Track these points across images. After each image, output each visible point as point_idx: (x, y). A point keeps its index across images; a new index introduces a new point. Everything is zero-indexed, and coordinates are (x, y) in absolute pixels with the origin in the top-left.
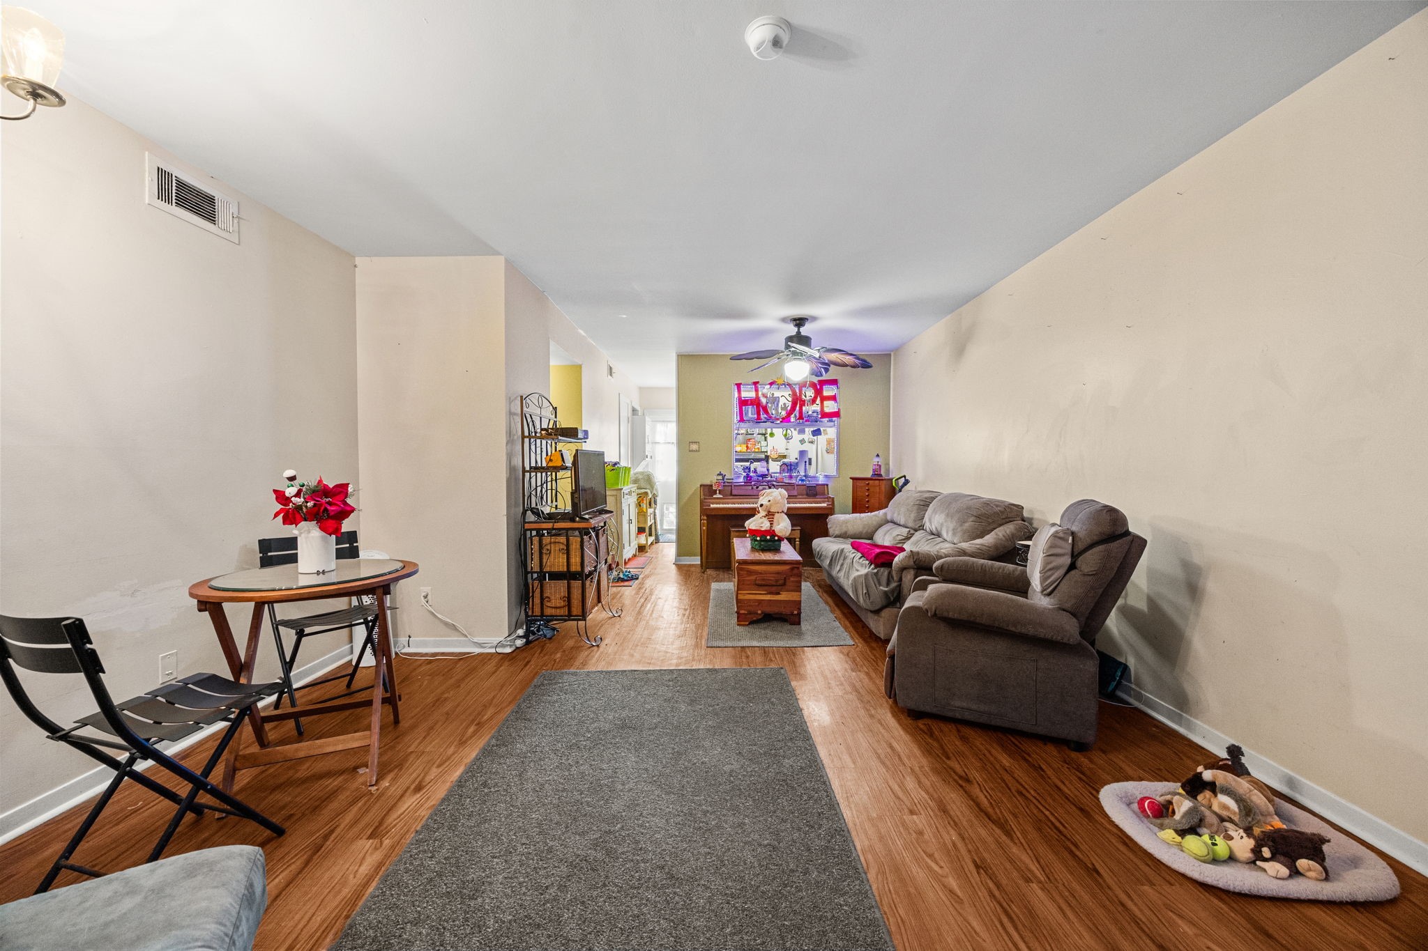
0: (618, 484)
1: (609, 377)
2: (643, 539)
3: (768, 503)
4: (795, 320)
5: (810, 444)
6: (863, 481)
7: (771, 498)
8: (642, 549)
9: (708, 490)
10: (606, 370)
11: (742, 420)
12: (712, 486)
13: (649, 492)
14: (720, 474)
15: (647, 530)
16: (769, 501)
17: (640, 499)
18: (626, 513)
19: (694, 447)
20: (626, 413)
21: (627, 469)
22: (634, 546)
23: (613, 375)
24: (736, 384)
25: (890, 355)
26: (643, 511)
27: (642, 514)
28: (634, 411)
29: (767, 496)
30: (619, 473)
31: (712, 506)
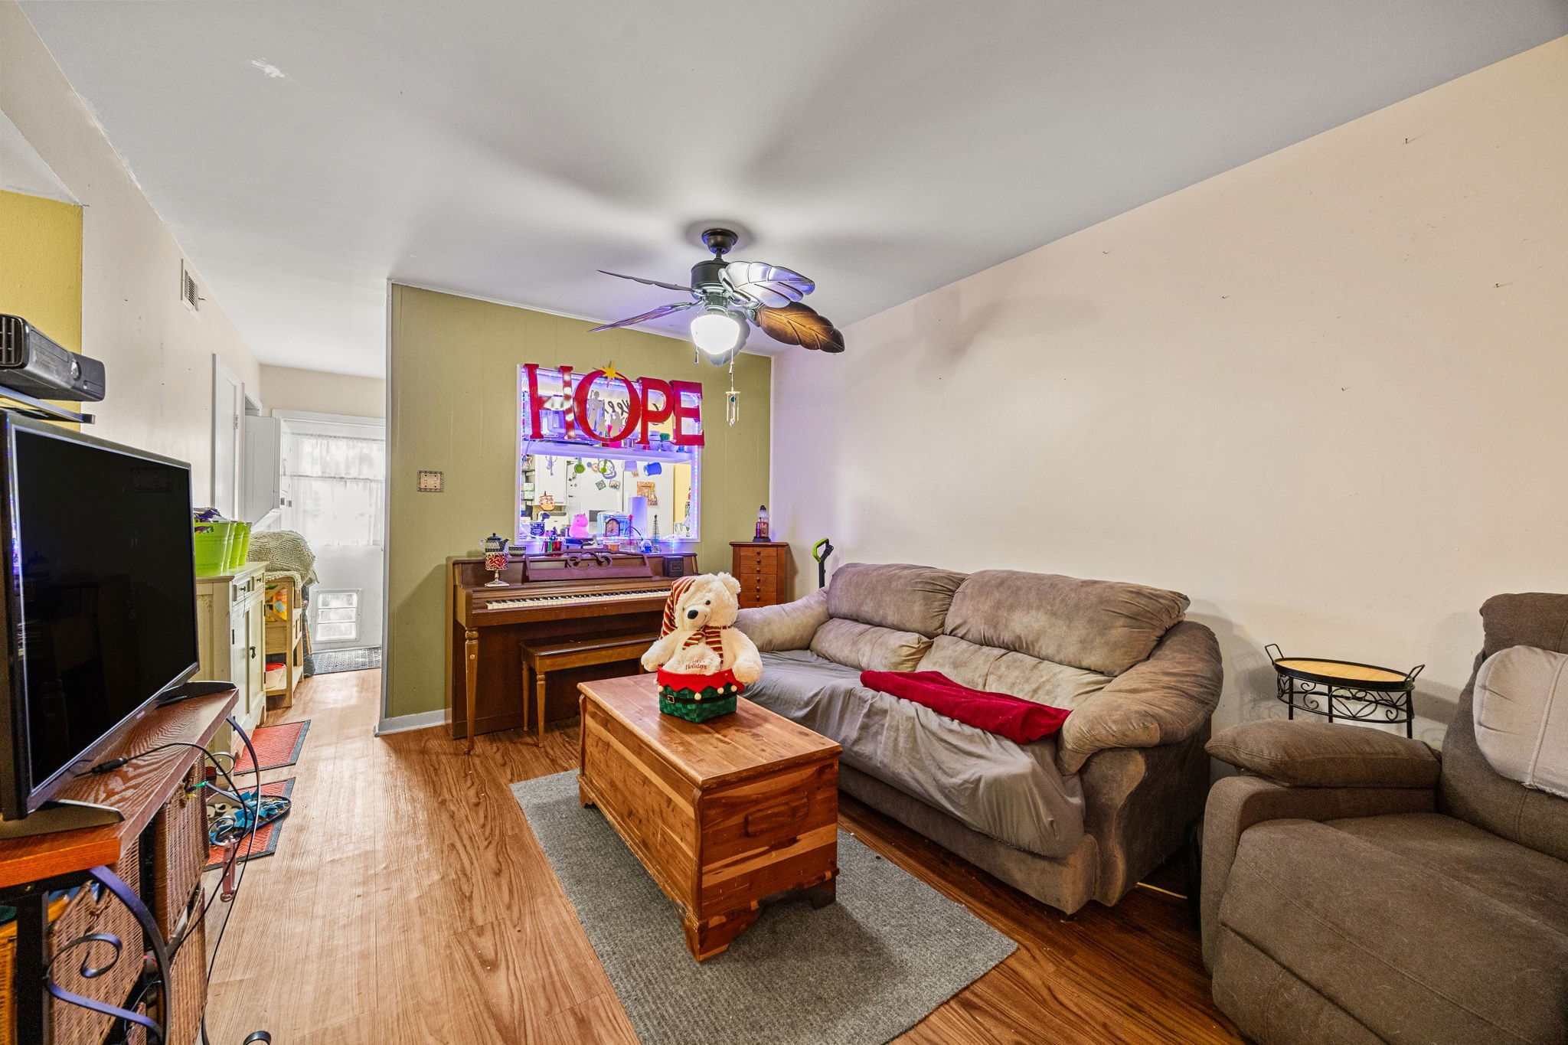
0: (216, 566)
1: (186, 302)
2: (278, 681)
3: (707, 609)
4: (714, 233)
5: (613, 490)
6: (751, 549)
7: (710, 596)
8: (275, 702)
9: (476, 572)
10: (176, 285)
11: (537, 435)
12: (483, 563)
13: (297, 576)
14: (493, 539)
15: (290, 659)
16: (708, 603)
17: (272, 592)
18: (240, 634)
19: (431, 482)
20: (228, 407)
21: (242, 528)
22: (259, 701)
23: (200, 303)
24: (527, 366)
25: (769, 359)
26: (278, 619)
27: (275, 625)
28: (249, 408)
29: (698, 590)
30: (221, 538)
31: (490, 607)
